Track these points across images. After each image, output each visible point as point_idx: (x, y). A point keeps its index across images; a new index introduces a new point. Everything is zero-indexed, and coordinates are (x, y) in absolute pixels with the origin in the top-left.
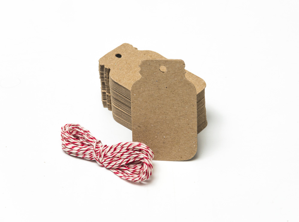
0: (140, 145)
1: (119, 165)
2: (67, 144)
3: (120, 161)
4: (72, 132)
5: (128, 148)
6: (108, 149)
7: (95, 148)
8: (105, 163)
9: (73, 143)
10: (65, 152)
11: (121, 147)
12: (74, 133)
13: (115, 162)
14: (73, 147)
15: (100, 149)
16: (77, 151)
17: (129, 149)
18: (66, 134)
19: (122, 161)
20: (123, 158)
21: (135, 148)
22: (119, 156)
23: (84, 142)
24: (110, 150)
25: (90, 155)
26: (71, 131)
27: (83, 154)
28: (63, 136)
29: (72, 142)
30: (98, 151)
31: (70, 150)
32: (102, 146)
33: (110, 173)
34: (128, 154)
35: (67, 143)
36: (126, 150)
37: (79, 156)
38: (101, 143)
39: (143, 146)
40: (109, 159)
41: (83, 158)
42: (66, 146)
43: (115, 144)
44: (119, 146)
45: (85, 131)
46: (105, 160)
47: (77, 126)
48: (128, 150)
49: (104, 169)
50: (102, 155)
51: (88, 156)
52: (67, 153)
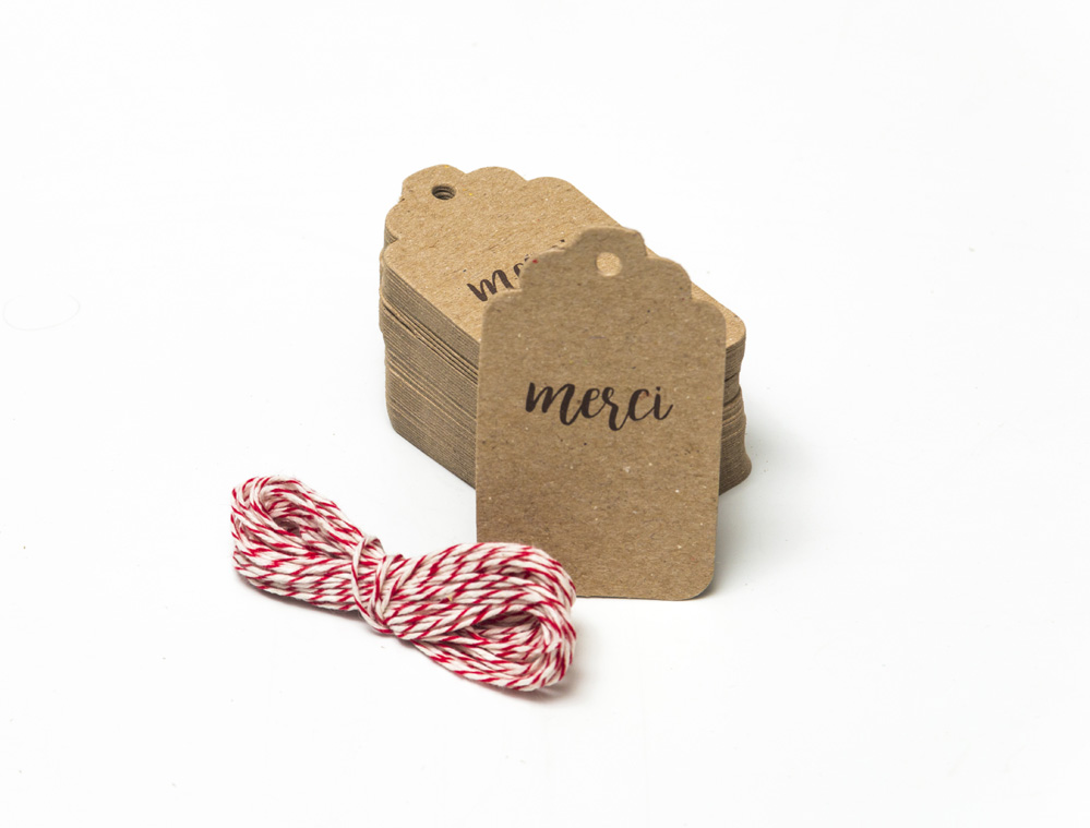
0: (527, 554)
1: (447, 628)
2: (254, 553)
3: (454, 614)
4: (272, 508)
5: (484, 566)
6: (408, 569)
7: (356, 563)
8: (396, 620)
9: (278, 547)
10: (246, 579)
11: (457, 562)
12: (279, 511)
13: (433, 619)
14: (277, 563)
15: (378, 568)
16: (292, 578)
17: (485, 569)
18: (248, 513)
19: (459, 612)
20: (465, 604)
21: (509, 566)
22: (450, 597)
23: (316, 545)
24: (414, 573)
25: (339, 591)
26: (267, 504)
27: (312, 588)
28: (239, 521)
29: (274, 542)
30: (372, 578)
31: (264, 573)
32: (385, 559)
33: (418, 660)
34: (483, 588)
35: (255, 546)
36: (474, 571)
37: (297, 596)
38: (381, 547)
39: (539, 559)
40: (412, 608)
41: (312, 604)
42: (251, 558)
43: (432, 551)
44: (450, 560)
45: (321, 505)
46: (398, 610)
47: (290, 485)
48: (481, 571)
49: (391, 642)
50: (384, 592)
51: (331, 596)
52: (251, 585)
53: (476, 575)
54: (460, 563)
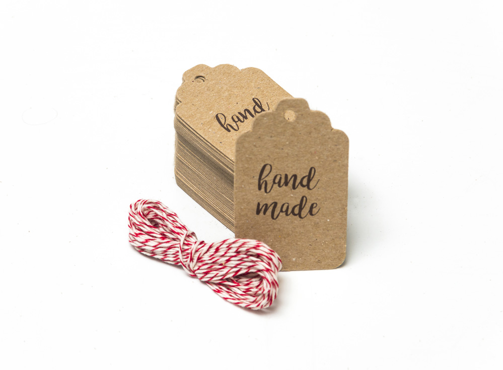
0: (258, 246)
1: (221, 277)
2: (137, 235)
3: (225, 271)
4: (148, 214)
5: (239, 250)
6: (206, 248)
7: (182, 244)
8: (199, 271)
9: (148, 233)
10: (133, 247)
11: (227, 247)
12: (151, 216)
13: (215, 272)
14: (147, 241)
15: (192, 246)
16: (154, 248)
17: (240, 252)
18: (136, 216)
19: (227, 270)
20: (230, 267)
21: (250, 251)
22: (223, 263)
23: (165, 234)
24: (208, 250)
25: (174, 256)
26: (146, 212)
27: (162, 253)
28: (132, 220)
29: (147, 231)
30: (189, 251)
31: (141, 245)
32: (196, 243)
33: (208, 290)
34: (238, 260)
35: (138, 232)
36: (235, 252)
37: (156, 257)
38: (195, 236)
39: (264, 249)
40: (206, 267)
41: (162, 261)
42: (135, 238)
43: (217, 241)
44: (225, 246)
45: (170, 215)
46: (200, 267)
47: (156, 204)
48: (238, 252)
49: (196, 281)
50: (194, 258)
51: (171, 258)
52: (136, 250)
53: (235, 254)
54: (229, 248)
